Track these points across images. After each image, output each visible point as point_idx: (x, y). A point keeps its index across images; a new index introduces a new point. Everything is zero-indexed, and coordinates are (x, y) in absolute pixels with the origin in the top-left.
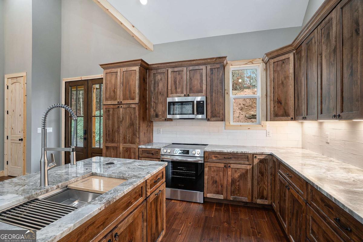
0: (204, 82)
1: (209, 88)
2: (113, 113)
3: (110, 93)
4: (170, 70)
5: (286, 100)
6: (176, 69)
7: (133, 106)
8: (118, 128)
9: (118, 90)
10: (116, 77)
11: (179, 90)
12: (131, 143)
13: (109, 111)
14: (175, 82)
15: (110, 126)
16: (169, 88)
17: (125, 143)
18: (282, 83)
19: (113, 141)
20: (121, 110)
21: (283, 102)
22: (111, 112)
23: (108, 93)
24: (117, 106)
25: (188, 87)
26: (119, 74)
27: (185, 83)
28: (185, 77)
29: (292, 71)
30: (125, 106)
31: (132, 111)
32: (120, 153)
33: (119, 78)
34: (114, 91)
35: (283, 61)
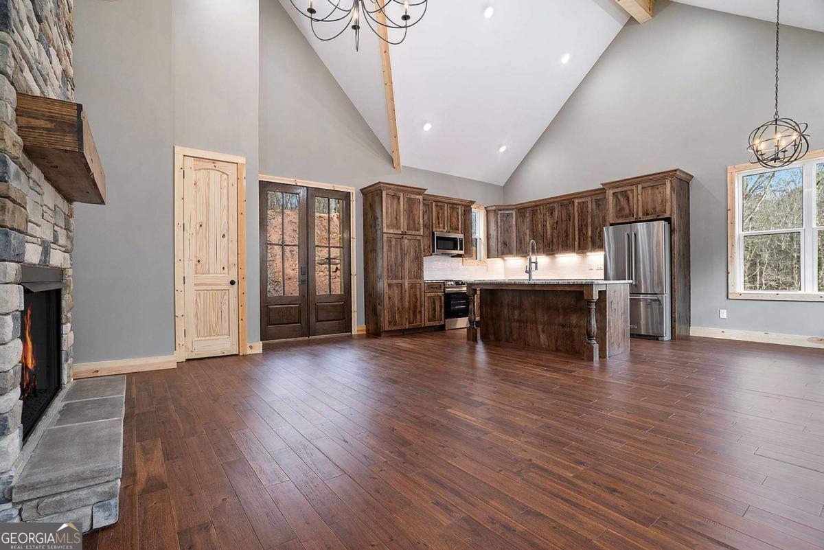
0: (460, 220)
1: (463, 226)
2: (396, 244)
3: (392, 220)
4: (434, 204)
5: (510, 243)
6: (439, 204)
7: (418, 238)
8: (403, 262)
9: (402, 217)
10: (399, 202)
11: (441, 225)
12: (417, 278)
13: (390, 241)
14: (438, 218)
15: (393, 259)
16: (434, 222)
17: (409, 279)
18: (507, 230)
19: (396, 278)
20: (406, 241)
21: (508, 246)
22: (393, 243)
23: (389, 220)
24: (400, 236)
25: (449, 224)
26: (402, 198)
27: (446, 219)
28: (446, 213)
29: (514, 223)
30: (409, 237)
31: (417, 243)
32: (405, 291)
33: (402, 203)
34: (396, 218)
35: (508, 215)
